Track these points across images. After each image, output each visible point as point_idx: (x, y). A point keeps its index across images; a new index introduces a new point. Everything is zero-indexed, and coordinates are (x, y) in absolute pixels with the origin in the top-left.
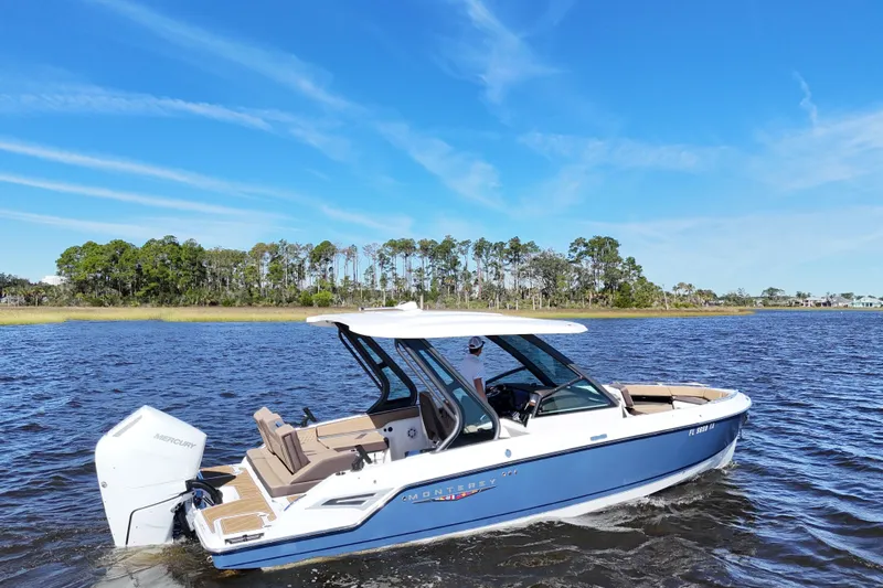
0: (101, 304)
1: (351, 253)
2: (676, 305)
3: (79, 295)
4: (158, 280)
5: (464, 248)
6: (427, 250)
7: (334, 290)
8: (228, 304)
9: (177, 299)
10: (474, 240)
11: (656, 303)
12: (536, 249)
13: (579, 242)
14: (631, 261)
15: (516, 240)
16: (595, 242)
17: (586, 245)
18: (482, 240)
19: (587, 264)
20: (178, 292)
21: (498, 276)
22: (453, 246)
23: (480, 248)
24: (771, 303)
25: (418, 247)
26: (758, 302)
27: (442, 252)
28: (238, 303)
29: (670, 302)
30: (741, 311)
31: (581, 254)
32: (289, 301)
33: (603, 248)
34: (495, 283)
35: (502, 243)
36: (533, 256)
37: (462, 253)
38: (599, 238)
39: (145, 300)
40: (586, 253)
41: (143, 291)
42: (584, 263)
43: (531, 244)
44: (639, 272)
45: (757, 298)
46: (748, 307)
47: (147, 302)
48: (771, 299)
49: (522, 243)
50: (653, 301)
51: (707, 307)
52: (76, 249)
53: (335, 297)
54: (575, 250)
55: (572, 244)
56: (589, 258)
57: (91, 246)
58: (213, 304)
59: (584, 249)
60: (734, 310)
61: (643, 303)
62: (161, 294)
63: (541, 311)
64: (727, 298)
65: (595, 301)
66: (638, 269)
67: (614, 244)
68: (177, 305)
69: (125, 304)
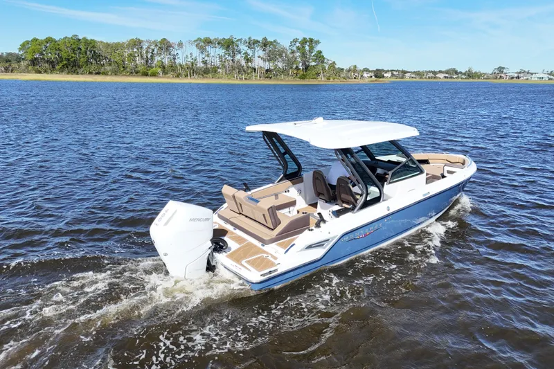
0: (40, 72)
3: (30, 68)
4: (68, 60)
8: (105, 74)
9: (78, 70)
20: (80, 67)
28: (110, 73)
32: (137, 73)
39: (62, 70)
41: (61, 65)
47: (62, 71)
52: (28, 42)
57: (35, 40)
58: (98, 73)
62: (70, 68)
68: (78, 73)
69: (51, 73)
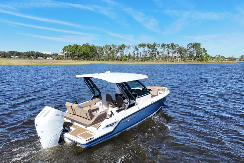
0: (74, 60)
1: (129, 47)
2: (216, 61)
3: (69, 58)
4: (86, 54)
5: (158, 46)
6: (149, 46)
7: (126, 57)
8: (103, 60)
10: (161, 44)
11: (210, 60)
12: (178, 46)
13: (190, 44)
14: (204, 49)
15: (173, 44)
16: (194, 44)
17: (192, 45)
18: (163, 44)
19: (192, 50)
20: (91, 57)
21: (169, 53)
22: (156, 45)
23: (163, 46)
24: (242, 60)
25: (146, 45)
26: (238, 59)
27: (152, 47)
28: (105, 60)
29: (214, 60)
30: (233, 62)
31: (190, 47)
32: (117, 59)
33: (196, 46)
34: (168, 55)
35: (169, 44)
36: (177, 48)
37: (158, 47)
38: (196, 43)
39: (84, 59)
40: (192, 47)
41: (83, 57)
42: (191, 49)
43: (177, 45)
44: (206, 52)
45: (238, 58)
46: (235, 61)
48: (242, 59)
49: (174, 44)
50: (209, 60)
51: (224, 61)
52: (66, 46)
53: (127, 59)
54: (189, 46)
55: (188, 45)
56: (192, 48)
57: (70, 46)
58: (99, 60)
59: (191, 46)
60: (231, 62)
61: (207, 60)
62: (88, 58)
63: (180, 62)
64: (229, 58)
65: (194, 60)
66: (206, 51)
67: (200, 45)
69: (80, 60)
